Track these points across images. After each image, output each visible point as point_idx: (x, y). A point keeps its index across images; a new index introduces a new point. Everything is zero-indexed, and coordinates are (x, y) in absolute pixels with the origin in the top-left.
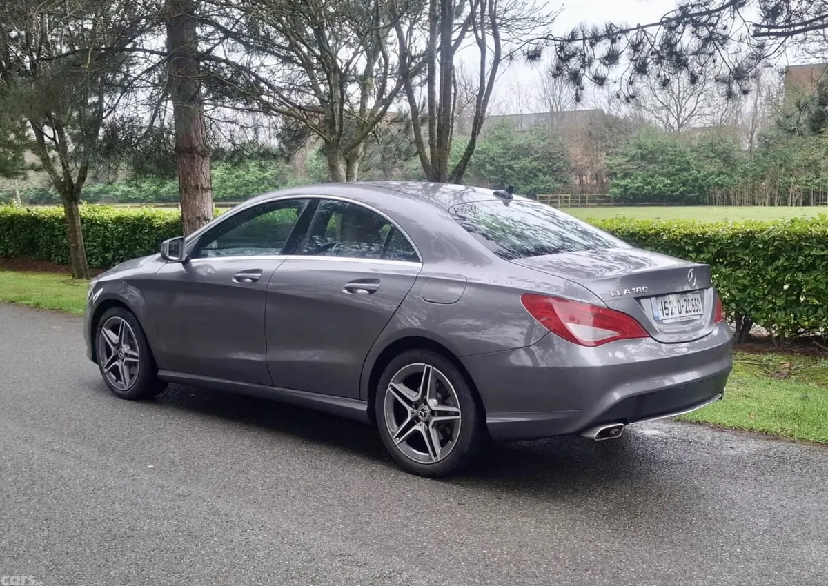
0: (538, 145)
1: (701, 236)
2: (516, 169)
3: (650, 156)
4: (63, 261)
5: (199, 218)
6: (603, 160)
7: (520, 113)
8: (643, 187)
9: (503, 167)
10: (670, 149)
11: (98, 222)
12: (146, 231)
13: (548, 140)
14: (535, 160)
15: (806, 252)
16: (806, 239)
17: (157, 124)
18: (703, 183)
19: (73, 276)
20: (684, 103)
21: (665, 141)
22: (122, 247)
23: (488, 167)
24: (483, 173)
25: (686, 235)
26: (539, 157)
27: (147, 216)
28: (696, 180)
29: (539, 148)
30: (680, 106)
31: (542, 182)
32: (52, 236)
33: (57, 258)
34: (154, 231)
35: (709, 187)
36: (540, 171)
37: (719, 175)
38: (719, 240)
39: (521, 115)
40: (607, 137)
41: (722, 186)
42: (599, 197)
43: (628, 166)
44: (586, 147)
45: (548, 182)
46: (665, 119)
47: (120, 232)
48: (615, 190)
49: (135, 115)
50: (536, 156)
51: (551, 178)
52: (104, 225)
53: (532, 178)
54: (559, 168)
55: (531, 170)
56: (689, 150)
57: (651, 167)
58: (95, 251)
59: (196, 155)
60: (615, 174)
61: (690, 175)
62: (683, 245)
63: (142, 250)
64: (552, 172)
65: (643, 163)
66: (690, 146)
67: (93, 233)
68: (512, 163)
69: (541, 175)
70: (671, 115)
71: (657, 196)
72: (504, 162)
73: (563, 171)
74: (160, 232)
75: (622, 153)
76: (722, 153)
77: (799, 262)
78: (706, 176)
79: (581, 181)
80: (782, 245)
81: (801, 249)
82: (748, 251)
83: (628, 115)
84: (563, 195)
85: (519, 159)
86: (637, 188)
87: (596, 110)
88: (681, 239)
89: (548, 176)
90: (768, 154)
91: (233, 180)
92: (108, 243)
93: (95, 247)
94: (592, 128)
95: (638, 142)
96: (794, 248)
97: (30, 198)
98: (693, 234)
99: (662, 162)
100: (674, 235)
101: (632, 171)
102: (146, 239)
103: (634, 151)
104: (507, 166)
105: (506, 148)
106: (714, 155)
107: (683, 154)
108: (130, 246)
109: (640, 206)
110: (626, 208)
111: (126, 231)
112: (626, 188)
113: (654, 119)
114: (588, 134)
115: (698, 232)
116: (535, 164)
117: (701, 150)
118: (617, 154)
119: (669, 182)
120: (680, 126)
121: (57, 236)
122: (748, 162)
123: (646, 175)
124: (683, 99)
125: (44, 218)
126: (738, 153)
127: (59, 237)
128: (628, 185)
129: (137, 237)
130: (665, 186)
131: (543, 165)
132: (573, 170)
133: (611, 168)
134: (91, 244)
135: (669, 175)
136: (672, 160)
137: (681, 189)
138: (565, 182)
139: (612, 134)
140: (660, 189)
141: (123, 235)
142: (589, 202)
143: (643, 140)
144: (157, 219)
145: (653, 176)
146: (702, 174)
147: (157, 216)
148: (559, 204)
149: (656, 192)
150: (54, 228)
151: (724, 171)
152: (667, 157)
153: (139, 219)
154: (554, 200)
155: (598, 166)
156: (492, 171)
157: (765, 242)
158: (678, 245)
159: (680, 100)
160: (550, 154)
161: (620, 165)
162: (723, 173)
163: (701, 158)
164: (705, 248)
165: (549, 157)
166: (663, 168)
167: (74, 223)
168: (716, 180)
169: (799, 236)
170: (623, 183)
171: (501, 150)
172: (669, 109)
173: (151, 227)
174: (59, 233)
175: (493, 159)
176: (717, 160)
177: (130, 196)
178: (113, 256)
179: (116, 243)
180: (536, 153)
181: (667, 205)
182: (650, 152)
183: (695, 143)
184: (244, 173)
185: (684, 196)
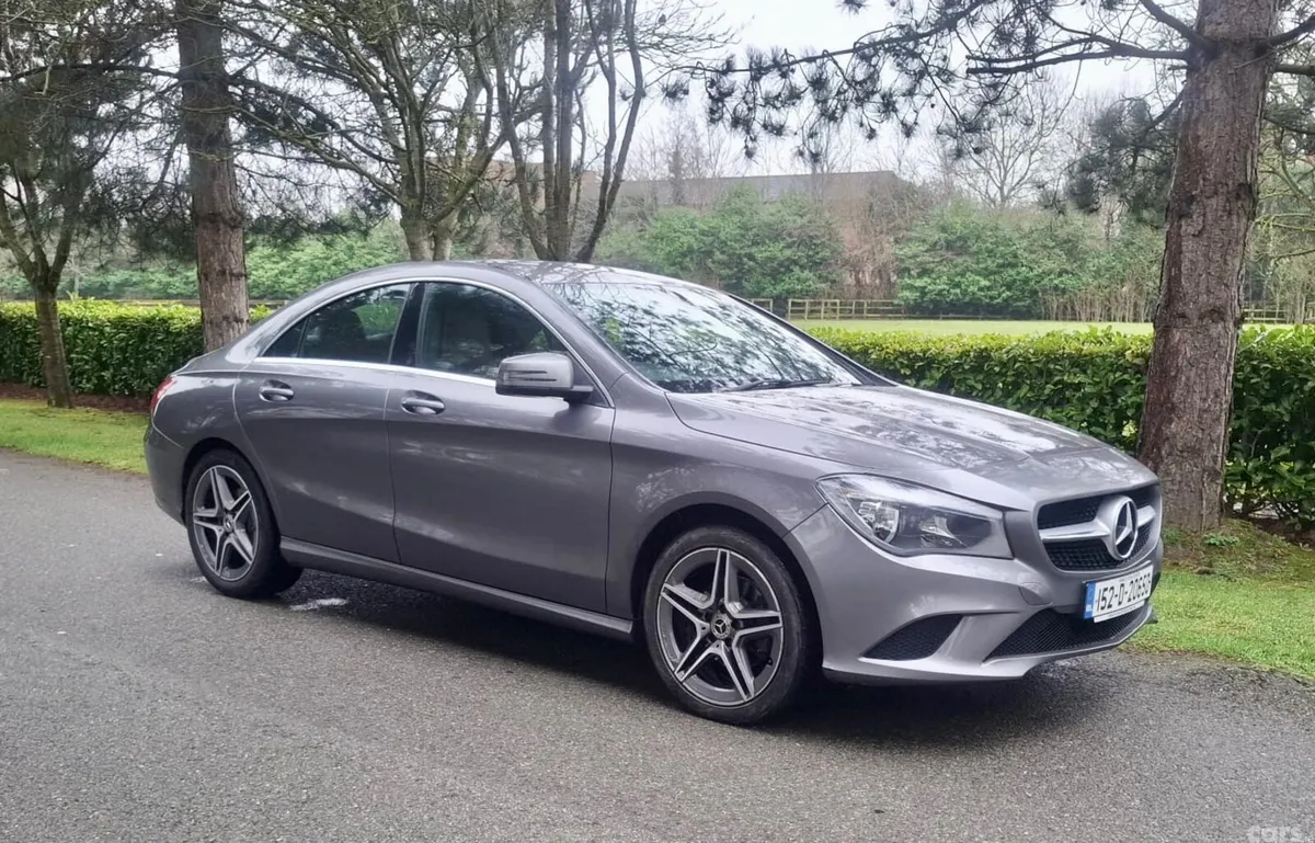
0: (793, 223)
1: (921, 354)
2: (759, 260)
3: (958, 244)
4: (40, 382)
5: (226, 318)
6: (890, 250)
7: (766, 174)
8: (948, 291)
9: (739, 256)
10: (990, 233)
11: (90, 325)
12: (159, 338)
13: (808, 216)
14: (789, 246)
15: (1057, 379)
16: (1056, 360)
17: (169, 178)
18: (1037, 287)
19: (49, 403)
20: (1010, 164)
21: (981, 222)
22: (125, 361)
23: (718, 256)
24: (710, 265)
25: (902, 353)
26: (794, 243)
27: (162, 315)
28: (1026, 281)
29: (795, 229)
30: (1005, 169)
31: (798, 279)
32: (24, 344)
33: (31, 379)
34: (171, 339)
35: (1044, 291)
36: (795, 263)
37: (1060, 275)
38: (944, 360)
39: (768, 177)
40: (896, 214)
41: (1064, 291)
42: (883, 304)
43: (927, 258)
44: (864, 228)
45: (807, 280)
46: (983, 189)
47: (122, 340)
48: (907, 294)
49: (136, 164)
50: (790, 240)
51: (811, 274)
52: (99, 329)
53: (784, 274)
54: (823, 259)
55: (783, 262)
56: (1017, 235)
57: (959, 260)
58: (87, 367)
59: (222, 226)
60: (908, 270)
61: (1018, 274)
62: (898, 367)
63: (155, 366)
64: (814, 265)
65: (949, 255)
66: (1019, 229)
67: (83, 341)
68: (754, 250)
69: (796, 269)
70: (991, 182)
71: (968, 304)
72: (741, 248)
73: (830, 264)
74: (181, 339)
75: (916, 239)
76: (1065, 242)
77: (1047, 392)
78: (1041, 276)
79: (858, 281)
80: (1025, 368)
81: (1050, 374)
82: (981, 377)
83: (928, 181)
84: (829, 301)
85: (764, 243)
86: (940, 293)
87: (880, 173)
88: (896, 359)
89: (806, 272)
90: (1133, 244)
91: (329, 268)
92: (105, 356)
93: (87, 362)
94: (871, 199)
95: (941, 223)
96: (1040, 372)
97: (17, 291)
98: (912, 352)
99: (977, 253)
100: (887, 353)
101: (932, 265)
102: (159, 350)
103: (937, 236)
104: (746, 255)
105: (745, 228)
106: (1053, 244)
107: (1008, 242)
108: (137, 360)
109: (944, 319)
110: (921, 322)
111: (131, 337)
112: (923, 291)
113: (966, 187)
114: (868, 208)
115: (917, 349)
116: (788, 253)
117: (1035, 235)
118: (910, 240)
119: (987, 283)
120: (1004, 199)
121: (29, 345)
122: (1103, 256)
123: (952, 271)
124: (1009, 157)
125: (12, 318)
126: (1088, 242)
127: (34, 346)
128: (925, 287)
129: (147, 347)
130: (981, 289)
131: (799, 254)
132: (846, 262)
133: (902, 261)
134: (79, 356)
135: (987, 273)
136: (992, 251)
137: (1004, 295)
138: (834, 282)
139: (903, 209)
140: (974, 294)
141: (128, 345)
142: (869, 311)
143: (949, 219)
144: (175, 321)
145: (963, 275)
146: (1035, 272)
147: (176, 316)
148: (822, 314)
149: (967, 299)
150: (26, 334)
151: (1069, 268)
152: (984, 247)
153: (150, 321)
154: (817, 308)
155: (882, 258)
156: (724, 263)
157: (1003, 364)
158: (891, 368)
159: (1005, 160)
160: (811, 238)
161: (915, 256)
162: (1067, 272)
163: (1035, 248)
164: (927, 373)
165: (807, 242)
166: (978, 263)
167: (50, 325)
168: (1056, 282)
169: (1047, 356)
170: (919, 283)
171: (738, 231)
172: (989, 173)
173: (168, 332)
174: (33, 341)
175: (725, 242)
176: (1057, 251)
177: (169, 291)
178: (114, 376)
179: (117, 356)
180: (790, 235)
181: (983, 319)
182: (959, 238)
183: (1026, 226)
184: (346, 258)
185: (1008, 305)
